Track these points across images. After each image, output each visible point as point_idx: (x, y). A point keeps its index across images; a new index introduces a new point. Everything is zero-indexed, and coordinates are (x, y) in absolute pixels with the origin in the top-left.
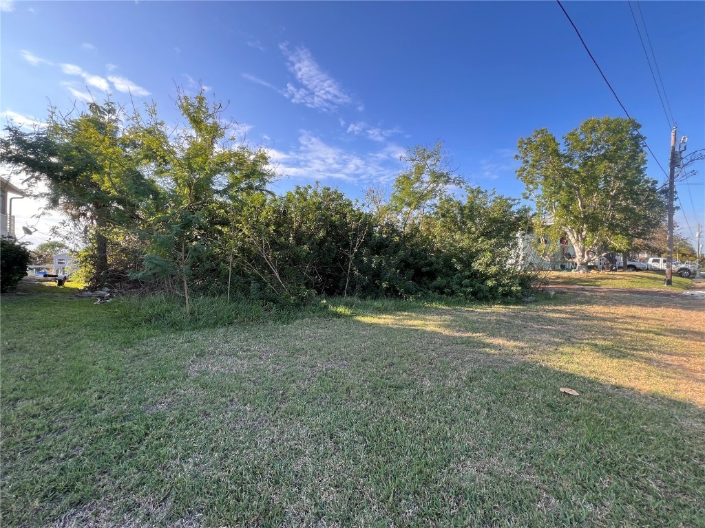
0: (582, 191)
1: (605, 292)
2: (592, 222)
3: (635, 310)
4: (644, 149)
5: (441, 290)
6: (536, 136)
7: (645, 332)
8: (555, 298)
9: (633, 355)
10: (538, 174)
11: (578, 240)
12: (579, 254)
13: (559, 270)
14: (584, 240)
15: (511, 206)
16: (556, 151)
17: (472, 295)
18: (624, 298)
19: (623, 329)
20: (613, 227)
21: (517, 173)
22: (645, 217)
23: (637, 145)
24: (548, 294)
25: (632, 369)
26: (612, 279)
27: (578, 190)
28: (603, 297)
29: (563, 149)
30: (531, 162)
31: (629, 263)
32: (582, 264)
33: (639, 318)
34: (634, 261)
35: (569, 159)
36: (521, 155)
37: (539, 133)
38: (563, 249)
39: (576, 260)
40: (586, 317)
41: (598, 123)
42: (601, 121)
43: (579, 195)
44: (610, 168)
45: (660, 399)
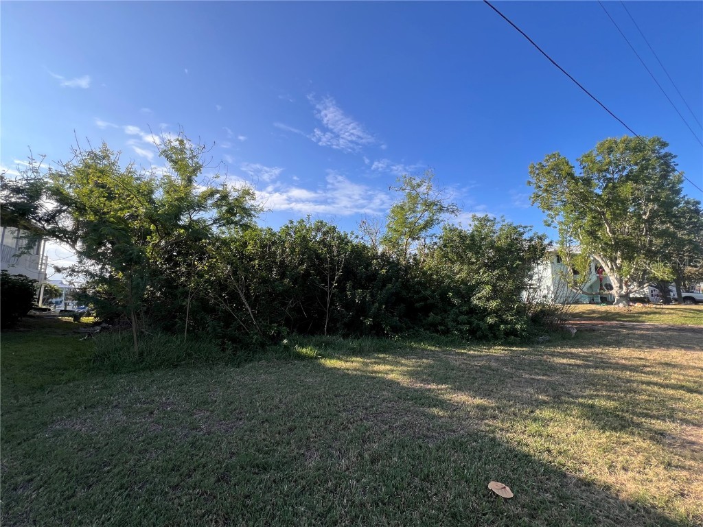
0: (608, 216)
1: (648, 329)
2: (626, 248)
3: (676, 355)
4: (676, 167)
5: (433, 327)
6: (547, 161)
7: (673, 387)
8: (577, 337)
9: (639, 425)
10: (555, 199)
11: (612, 269)
12: (615, 284)
13: (597, 303)
14: (620, 269)
15: (522, 234)
16: (571, 175)
17: (470, 334)
18: (670, 338)
19: (643, 383)
20: (651, 255)
21: (531, 199)
22: (690, 242)
23: (667, 164)
24: (568, 331)
25: (626, 450)
26: (660, 313)
27: (604, 214)
28: (641, 336)
29: (578, 173)
30: (544, 187)
31: (684, 295)
32: (621, 296)
33: (675, 366)
34: (692, 292)
35: (587, 182)
36: (534, 180)
37: (550, 158)
38: (601, 279)
39: (613, 292)
40: (603, 364)
41: (615, 142)
42: (619, 141)
43: (606, 220)
44: (639, 190)
45: (643, 512)
